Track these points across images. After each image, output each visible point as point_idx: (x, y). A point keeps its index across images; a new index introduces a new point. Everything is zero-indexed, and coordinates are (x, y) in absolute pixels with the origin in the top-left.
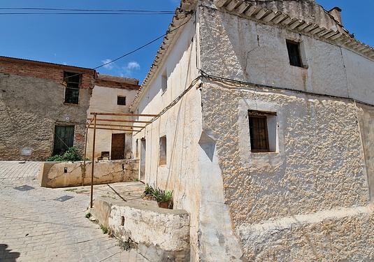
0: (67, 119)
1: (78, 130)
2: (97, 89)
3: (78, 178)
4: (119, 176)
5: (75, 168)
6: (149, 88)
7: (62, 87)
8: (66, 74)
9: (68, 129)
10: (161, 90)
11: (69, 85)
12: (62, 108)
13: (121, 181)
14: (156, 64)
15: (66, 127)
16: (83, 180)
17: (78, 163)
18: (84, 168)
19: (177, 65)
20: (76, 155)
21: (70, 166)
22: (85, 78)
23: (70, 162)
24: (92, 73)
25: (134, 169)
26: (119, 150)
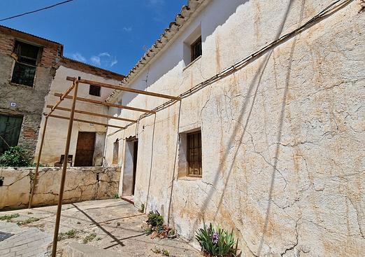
0: (13, 105)
1: (27, 123)
2: (63, 72)
3: (23, 194)
4: (91, 191)
5: (19, 178)
6: (149, 68)
7: (11, 60)
8: (17, 43)
9: (12, 121)
10: (181, 63)
11: (20, 59)
12: (6, 89)
13: (93, 199)
14: (179, 21)
15: (9, 116)
16: (31, 198)
17: (25, 170)
18: (34, 179)
19: (238, 9)
20: (20, 159)
21: (9, 175)
22: (47, 53)
23: (10, 169)
24: (59, 48)
25: (114, 180)
26: (87, 153)
